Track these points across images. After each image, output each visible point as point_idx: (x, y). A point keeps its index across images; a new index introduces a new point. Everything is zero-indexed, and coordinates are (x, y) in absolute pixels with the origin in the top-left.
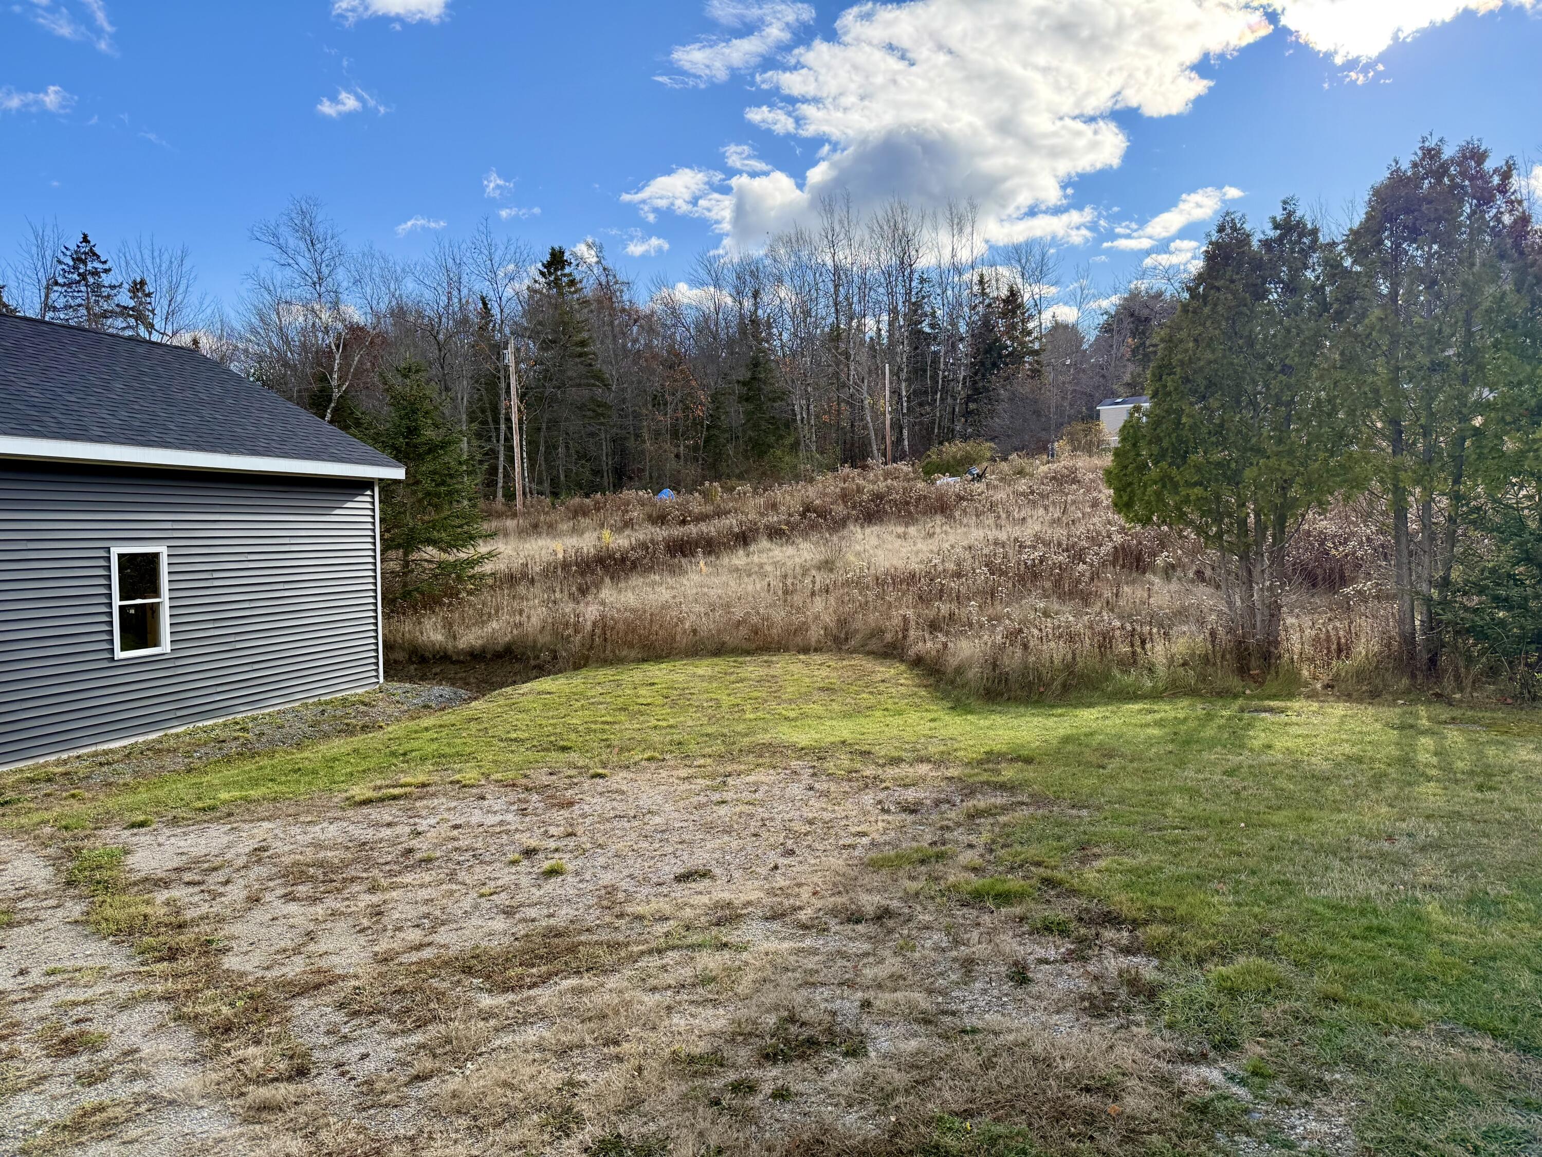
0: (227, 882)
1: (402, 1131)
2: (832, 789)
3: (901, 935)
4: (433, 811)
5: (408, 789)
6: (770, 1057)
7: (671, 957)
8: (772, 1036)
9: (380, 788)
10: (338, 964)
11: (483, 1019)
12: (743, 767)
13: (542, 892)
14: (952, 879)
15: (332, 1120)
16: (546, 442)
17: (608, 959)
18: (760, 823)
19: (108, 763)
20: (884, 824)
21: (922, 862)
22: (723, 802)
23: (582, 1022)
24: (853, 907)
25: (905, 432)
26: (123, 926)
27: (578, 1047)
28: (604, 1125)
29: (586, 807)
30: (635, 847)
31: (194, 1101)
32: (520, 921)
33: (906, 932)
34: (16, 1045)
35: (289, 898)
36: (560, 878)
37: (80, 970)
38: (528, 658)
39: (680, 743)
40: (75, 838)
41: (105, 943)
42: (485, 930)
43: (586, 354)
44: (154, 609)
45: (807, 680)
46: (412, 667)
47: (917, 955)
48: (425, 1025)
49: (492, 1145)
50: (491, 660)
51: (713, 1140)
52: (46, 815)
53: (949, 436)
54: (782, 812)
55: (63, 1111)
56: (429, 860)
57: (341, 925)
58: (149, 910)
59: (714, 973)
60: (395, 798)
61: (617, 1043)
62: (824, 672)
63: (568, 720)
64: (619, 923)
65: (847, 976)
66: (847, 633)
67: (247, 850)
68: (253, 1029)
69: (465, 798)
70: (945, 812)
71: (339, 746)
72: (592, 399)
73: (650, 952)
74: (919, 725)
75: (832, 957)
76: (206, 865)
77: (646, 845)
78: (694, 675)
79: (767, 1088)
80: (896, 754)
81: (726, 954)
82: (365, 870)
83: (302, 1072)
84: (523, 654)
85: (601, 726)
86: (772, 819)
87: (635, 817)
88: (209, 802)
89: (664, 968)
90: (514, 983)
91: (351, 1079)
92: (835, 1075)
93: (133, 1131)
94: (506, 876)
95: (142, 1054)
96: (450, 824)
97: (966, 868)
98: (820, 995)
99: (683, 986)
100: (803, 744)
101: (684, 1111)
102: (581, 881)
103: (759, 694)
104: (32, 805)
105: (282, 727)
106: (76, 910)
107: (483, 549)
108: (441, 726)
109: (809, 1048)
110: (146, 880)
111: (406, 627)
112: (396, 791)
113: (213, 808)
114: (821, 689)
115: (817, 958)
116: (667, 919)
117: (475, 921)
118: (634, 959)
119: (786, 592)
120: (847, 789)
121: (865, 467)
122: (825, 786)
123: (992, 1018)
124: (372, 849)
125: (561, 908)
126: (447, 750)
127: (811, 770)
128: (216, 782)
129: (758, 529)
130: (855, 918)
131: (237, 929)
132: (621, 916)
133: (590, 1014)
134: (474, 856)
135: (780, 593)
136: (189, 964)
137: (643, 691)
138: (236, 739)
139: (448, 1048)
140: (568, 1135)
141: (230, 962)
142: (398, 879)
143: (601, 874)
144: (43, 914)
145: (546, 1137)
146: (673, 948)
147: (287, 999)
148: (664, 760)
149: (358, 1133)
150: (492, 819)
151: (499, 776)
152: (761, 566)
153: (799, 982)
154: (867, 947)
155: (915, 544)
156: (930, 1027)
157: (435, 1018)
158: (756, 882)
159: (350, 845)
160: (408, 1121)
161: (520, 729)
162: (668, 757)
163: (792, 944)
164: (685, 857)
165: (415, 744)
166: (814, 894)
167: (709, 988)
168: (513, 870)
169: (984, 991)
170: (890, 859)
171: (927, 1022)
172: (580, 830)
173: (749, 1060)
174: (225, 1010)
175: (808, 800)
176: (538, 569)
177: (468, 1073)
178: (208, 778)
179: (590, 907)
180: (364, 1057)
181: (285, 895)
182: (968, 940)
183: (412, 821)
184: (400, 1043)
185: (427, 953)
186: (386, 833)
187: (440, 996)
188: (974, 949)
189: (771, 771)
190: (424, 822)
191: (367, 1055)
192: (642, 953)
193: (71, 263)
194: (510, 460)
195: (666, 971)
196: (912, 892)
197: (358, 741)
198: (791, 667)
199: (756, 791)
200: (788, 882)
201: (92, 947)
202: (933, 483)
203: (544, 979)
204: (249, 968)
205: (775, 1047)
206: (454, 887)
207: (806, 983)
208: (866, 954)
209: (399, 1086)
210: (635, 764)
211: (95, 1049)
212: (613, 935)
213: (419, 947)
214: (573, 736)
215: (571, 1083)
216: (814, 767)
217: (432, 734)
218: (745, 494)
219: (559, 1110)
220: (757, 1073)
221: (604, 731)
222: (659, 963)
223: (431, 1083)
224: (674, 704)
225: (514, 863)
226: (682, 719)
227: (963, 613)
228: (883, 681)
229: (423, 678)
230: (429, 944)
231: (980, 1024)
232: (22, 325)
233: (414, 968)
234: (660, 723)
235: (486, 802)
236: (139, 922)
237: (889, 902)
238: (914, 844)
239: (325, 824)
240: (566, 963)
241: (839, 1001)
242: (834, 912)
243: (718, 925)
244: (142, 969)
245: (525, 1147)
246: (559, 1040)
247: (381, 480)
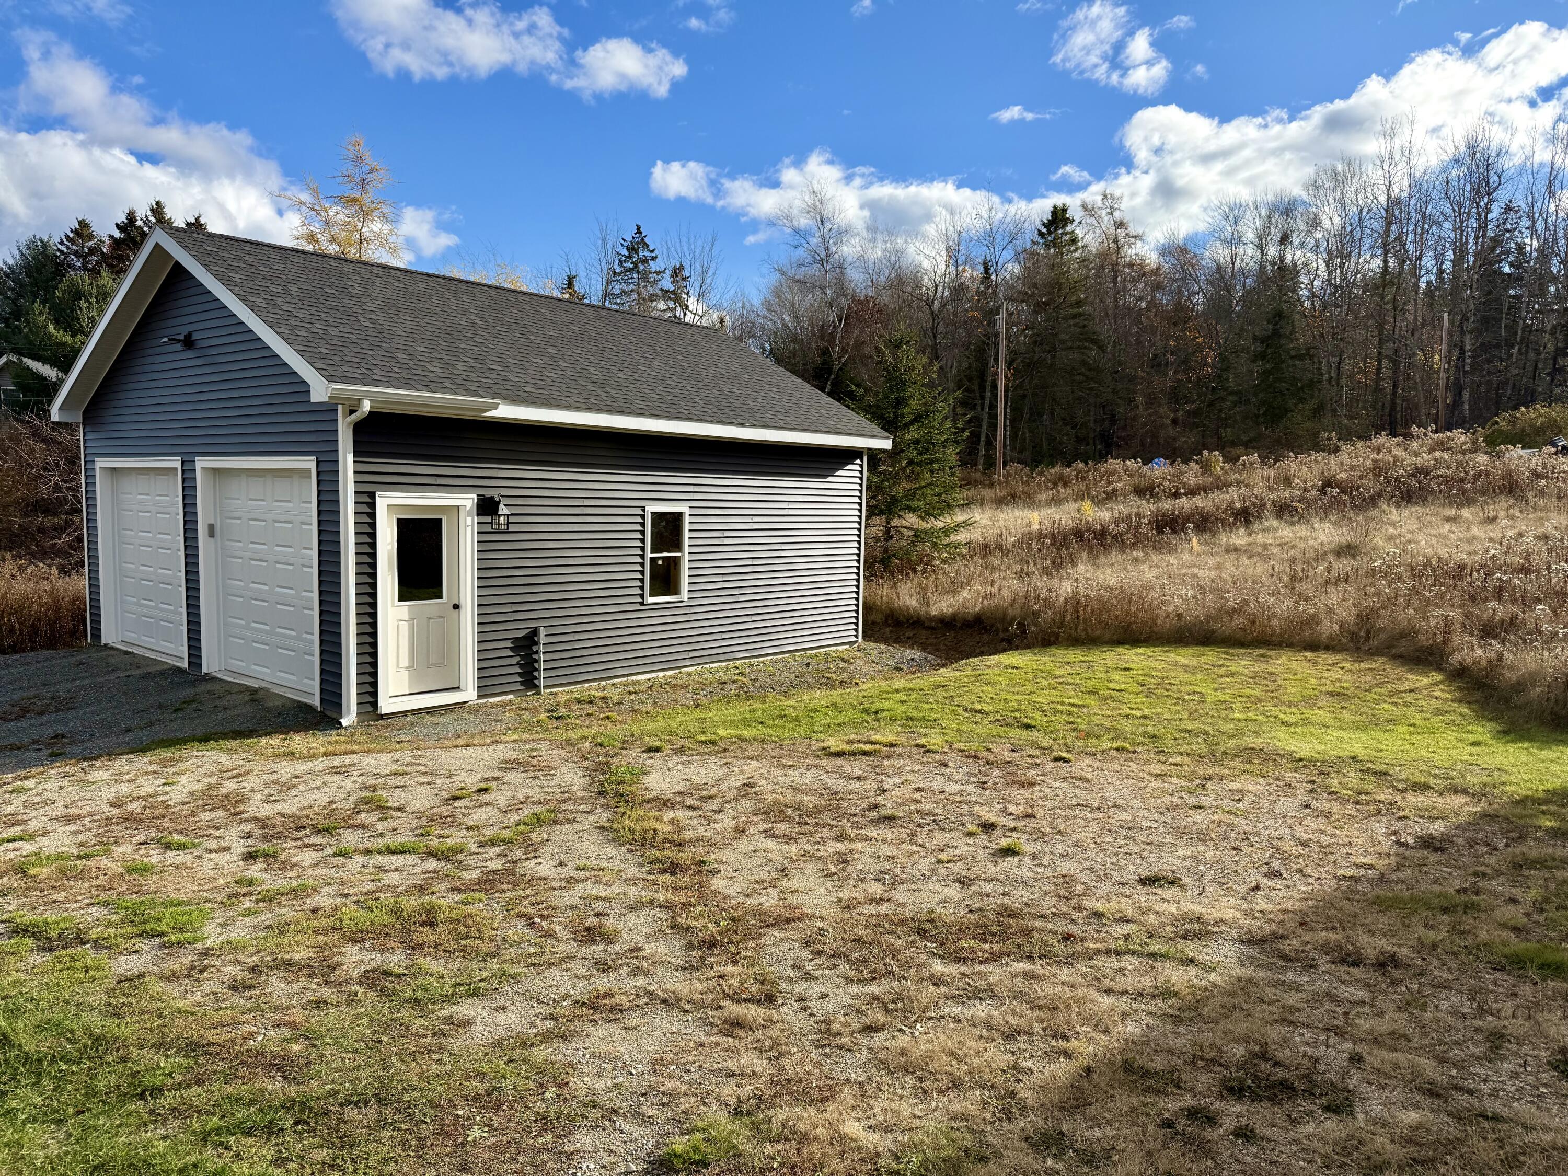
0: (720, 811)
1: (853, 1075)
2: (1335, 810)
3: (1409, 989)
4: (898, 771)
5: (877, 747)
6: (1234, 1091)
7: (1129, 962)
8: (1239, 1069)
9: (853, 742)
10: (808, 903)
11: (935, 984)
12: (1226, 771)
13: (998, 869)
14: (1483, 935)
15: (794, 1049)
16: (1031, 409)
17: (1060, 949)
18: (1242, 837)
19: (636, 693)
20: (1398, 859)
21: (1445, 910)
22: (1200, 807)
23: (1032, 1009)
24: (1350, 947)
25: (1466, 394)
26: (637, 836)
27: (1025, 1033)
28: (1046, 1118)
29: (1047, 790)
30: (1098, 841)
31: (683, 1003)
32: (975, 893)
33: (1415, 987)
34: (552, 926)
35: (769, 834)
36: (1016, 859)
37: (603, 870)
38: (997, 630)
39: (1154, 736)
40: (607, 755)
41: (623, 850)
42: (942, 896)
43: (1080, 315)
44: (676, 562)
45: (1313, 681)
46: (888, 630)
47: (1429, 1015)
48: (880, 978)
49: (935, 1110)
50: (961, 628)
51: (1164, 1164)
52: (586, 732)
53: (1528, 399)
54: (1269, 827)
55: (580, 990)
56: (891, 818)
57: (810, 867)
58: (657, 826)
59: (1176, 989)
60: (865, 753)
61: (1066, 1038)
62: (1336, 674)
63: (1033, 698)
64: (1075, 915)
65: (1335, 1022)
66: (1368, 632)
67: (738, 784)
68: (733, 949)
69: (928, 763)
70: (1482, 856)
71: (818, 697)
72: (1084, 363)
73: (1108, 952)
74: (1455, 747)
75: (1316, 999)
76: (704, 793)
77: (1109, 839)
78: (1176, 664)
79: (1229, 1124)
80: (1423, 780)
81: (1192, 971)
82: (835, 819)
83: (769, 999)
84: (992, 626)
85: (1069, 708)
86: (1257, 834)
87: (1099, 808)
88: (710, 737)
89: (1121, 970)
90: (966, 955)
91: (811, 1015)
92: (1310, 1128)
93: (634, 1021)
94: (963, 846)
95: (644, 953)
96: (913, 786)
97: (1503, 926)
98: (1300, 1036)
99: (1141, 995)
100: (1302, 754)
101: (1133, 1125)
102: (1038, 865)
103: (1252, 692)
104: (577, 722)
105: (773, 675)
106: (602, 816)
107: (960, 517)
108: (910, 690)
109: (1282, 1091)
110: (657, 799)
111: (884, 592)
112: (867, 747)
113: (713, 743)
114: (1331, 694)
115: (1299, 995)
116: (1128, 921)
117: (932, 885)
118: (1090, 955)
119: (1293, 578)
120: (1354, 812)
121: (1408, 436)
122: (1326, 805)
123: (1523, 1108)
124: (842, 799)
125: (1016, 888)
126: (915, 713)
127: (1309, 785)
128: (717, 719)
129: (1264, 505)
130: (1352, 959)
131: (726, 855)
132: (1078, 909)
133: (1040, 1002)
134: (934, 821)
135: (1286, 579)
136: (685, 879)
137: (1116, 676)
138: (734, 682)
139: (900, 1005)
140: (1009, 1120)
141: (718, 884)
142: (864, 832)
143: (1059, 861)
144: (579, 817)
145: (988, 1116)
146: (1134, 953)
147: (762, 927)
148: (1134, 752)
149: (815, 1067)
150: (953, 788)
151: (962, 746)
152: (1265, 546)
153: (1276, 1017)
154: (1363, 994)
155: (1468, 529)
156: (1436, 1102)
157: (889, 974)
158: (1232, 901)
159: (823, 792)
160: (859, 1066)
161: (985, 702)
162: (1140, 749)
163: (1270, 974)
164: (1152, 859)
165: (886, 705)
166: (1301, 924)
167: (1170, 1002)
168: (971, 841)
169: (1515, 1075)
170: (1401, 900)
171: (1433, 1094)
172: (1039, 813)
173: (1209, 1089)
174: (711, 926)
175: (1303, 819)
176: (1012, 540)
177: (917, 1034)
178: (710, 715)
179: (1046, 893)
180: (824, 996)
181: (766, 831)
182: (1499, 1011)
183: (879, 778)
184: (856, 990)
185: (885, 908)
186: (855, 785)
187: (895, 953)
188: (1506, 1023)
189: (1261, 780)
190: (891, 781)
191: (827, 996)
192: (1099, 951)
193: (627, 254)
194: (993, 426)
195: (1124, 975)
196: (1428, 942)
197: (836, 695)
198: (1294, 665)
199: (1239, 800)
200: (1271, 907)
201: (612, 850)
202: (1499, 455)
203: (995, 957)
204: (732, 892)
205: (1241, 1080)
206: (915, 848)
207: (1284, 1020)
208: (1362, 1003)
209: (853, 1032)
210: (1103, 752)
211: (610, 942)
212: (1069, 926)
213: (879, 901)
214: (1038, 715)
215: (1015, 1067)
216: (1313, 782)
217: (901, 696)
218: (1251, 464)
219: (1003, 1092)
220: (1218, 1105)
221: (1070, 713)
222: (1117, 965)
223: (882, 1035)
224: (1150, 693)
225: (971, 834)
226: (1159, 710)
227: (1528, 618)
228: (1411, 691)
229: (897, 641)
230: (888, 900)
231: (1506, 1112)
232: (589, 312)
233: (873, 920)
234: (1133, 712)
235: (948, 770)
236: (650, 834)
237: (1395, 949)
238: (1436, 888)
239: (803, 770)
240: (1019, 946)
241: (1323, 1048)
242: (1326, 948)
243: (1185, 938)
244: (649, 877)
245: (967, 1120)
246: (1007, 1022)
247: (869, 449)
